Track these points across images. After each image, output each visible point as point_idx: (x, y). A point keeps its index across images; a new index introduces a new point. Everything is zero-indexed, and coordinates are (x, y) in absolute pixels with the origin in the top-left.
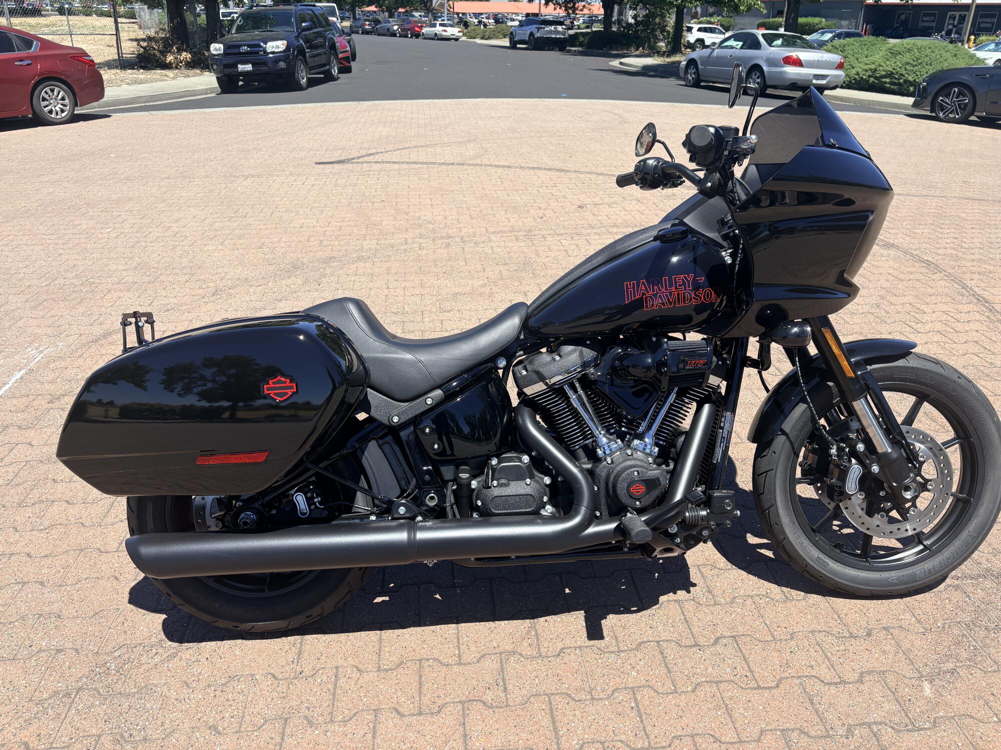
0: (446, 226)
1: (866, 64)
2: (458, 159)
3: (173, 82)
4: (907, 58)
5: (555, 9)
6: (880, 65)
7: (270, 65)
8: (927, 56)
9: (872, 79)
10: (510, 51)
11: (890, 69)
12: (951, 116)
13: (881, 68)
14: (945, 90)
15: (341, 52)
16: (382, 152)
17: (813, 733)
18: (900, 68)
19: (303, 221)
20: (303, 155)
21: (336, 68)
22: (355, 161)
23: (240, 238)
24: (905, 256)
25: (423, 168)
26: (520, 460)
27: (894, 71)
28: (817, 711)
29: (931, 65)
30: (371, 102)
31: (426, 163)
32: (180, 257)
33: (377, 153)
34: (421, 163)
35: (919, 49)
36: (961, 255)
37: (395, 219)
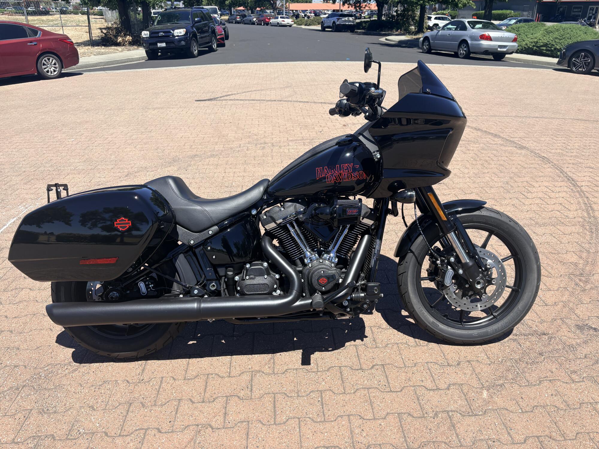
0: (265, 137)
1: (532, 39)
2: (279, 98)
3: (121, 54)
4: (556, 35)
5: (349, 7)
6: (540, 39)
7: (176, 43)
8: (568, 33)
9: (535, 48)
10: (321, 33)
11: (546, 42)
12: (580, 69)
13: (540, 41)
14: (576, 54)
15: (219, 35)
16: (235, 94)
17: (415, 415)
18: (552, 41)
19: (183, 134)
20: (189, 96)
21: (215, 45)
22: (218, 99)
23: (145, 144)
24: (530, 154)
25: (257, 103)
26: (262, 265)
27: (548, 43)
28: (420, 404)
29: (570, 39)
30: (233, 64)
31: (259, 100)
32: (111, 155)
33: (232, 94)
34: (257, 100)
35: (564, 29)
36: (565, 153)
37: (236, 133)
